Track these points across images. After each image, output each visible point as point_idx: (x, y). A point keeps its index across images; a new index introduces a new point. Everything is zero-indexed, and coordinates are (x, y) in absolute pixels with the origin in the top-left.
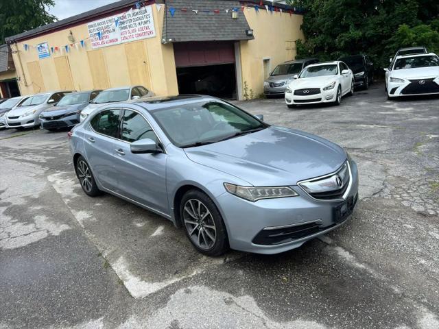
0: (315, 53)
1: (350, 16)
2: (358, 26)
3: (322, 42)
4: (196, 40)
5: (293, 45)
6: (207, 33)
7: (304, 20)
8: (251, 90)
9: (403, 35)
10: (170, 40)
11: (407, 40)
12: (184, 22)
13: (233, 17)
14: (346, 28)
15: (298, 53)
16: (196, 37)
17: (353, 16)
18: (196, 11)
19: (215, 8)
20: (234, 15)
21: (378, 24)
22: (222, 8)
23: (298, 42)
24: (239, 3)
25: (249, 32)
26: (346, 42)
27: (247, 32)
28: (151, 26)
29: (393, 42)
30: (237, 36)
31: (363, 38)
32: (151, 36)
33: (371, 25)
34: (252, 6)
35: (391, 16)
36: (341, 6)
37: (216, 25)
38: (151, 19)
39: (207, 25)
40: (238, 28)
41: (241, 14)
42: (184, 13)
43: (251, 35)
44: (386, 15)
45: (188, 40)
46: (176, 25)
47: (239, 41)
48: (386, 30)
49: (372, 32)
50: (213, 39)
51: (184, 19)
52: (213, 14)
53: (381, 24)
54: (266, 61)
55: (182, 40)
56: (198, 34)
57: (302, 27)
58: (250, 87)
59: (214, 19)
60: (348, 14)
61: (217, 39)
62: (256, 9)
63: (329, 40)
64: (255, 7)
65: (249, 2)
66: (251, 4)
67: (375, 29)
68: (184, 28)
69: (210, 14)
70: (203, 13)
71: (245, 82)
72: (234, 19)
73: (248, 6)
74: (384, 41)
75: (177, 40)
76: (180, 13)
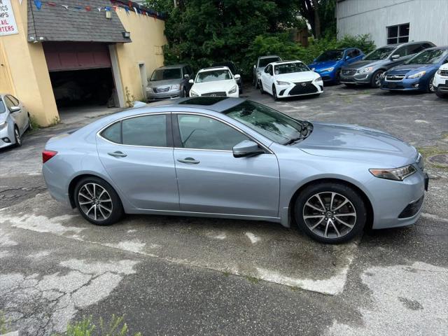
0: (182, 60)
1: (211, 26)
2: (219, 35)
3: (189, 48)
4: (71, 40)
5: (161, 51)
6: (82, 33)
7: (167, 26)
8: (132, 96)
9: (259, 45)
10: (41, 38)
11: (263, 49)
12: (54, 18)
13: (107, 16)
14: (209, 36)
15: (165, 58)
16: (71, 36)
17: (214, 26)
18: (66, 7)
19: (86, 5)
20: (108, 15)
21: (237, 34)
22: (94, 6)
23: (164, 48)
24: (110, 3)
25: (127, 35)
26: (211, 49)
27: (124, 34)
28: (11, 21)
29: (251, 51)
30: (114, 38)
31: (226, 46)
32: (11, 32)
33: (231, 35)
34: (123, 7)
35: (246, 27)
36: (203, 14)
37: (91, 24)
38: (10, 12)
39: (81, 24)
40: (114, 29)
41: (114, 14)
42: (52, 8)
43: (128, 38)
44: (242, 26)
45: (62, 39)
46: (45, 21)
47: (115, 43)
48: (243, 40)
49: (232, 41)
50: (90, 40)
51: (53, 14)
52: (85, 11)
53: (240, 34)
54: (141, 66)
55: (56, 39)
56: (73, 33)
57: (166, 33)
58: (131, 93)
59: (87, 17)
60: (210, 23)
61: (94, 40)
62: (127, 11)
63: (195, 47)
64: (125, 8)
65: (120, 2)
66: (122, 5)
67: (234, 39)
68: (55, 25)
69: (82, 11)
70: (75, 10)
71: (126, 88)
72: (108, 19)
73: (120, 6)
74: (242, 50)
75: (50, 39)
76: (48, 7)
